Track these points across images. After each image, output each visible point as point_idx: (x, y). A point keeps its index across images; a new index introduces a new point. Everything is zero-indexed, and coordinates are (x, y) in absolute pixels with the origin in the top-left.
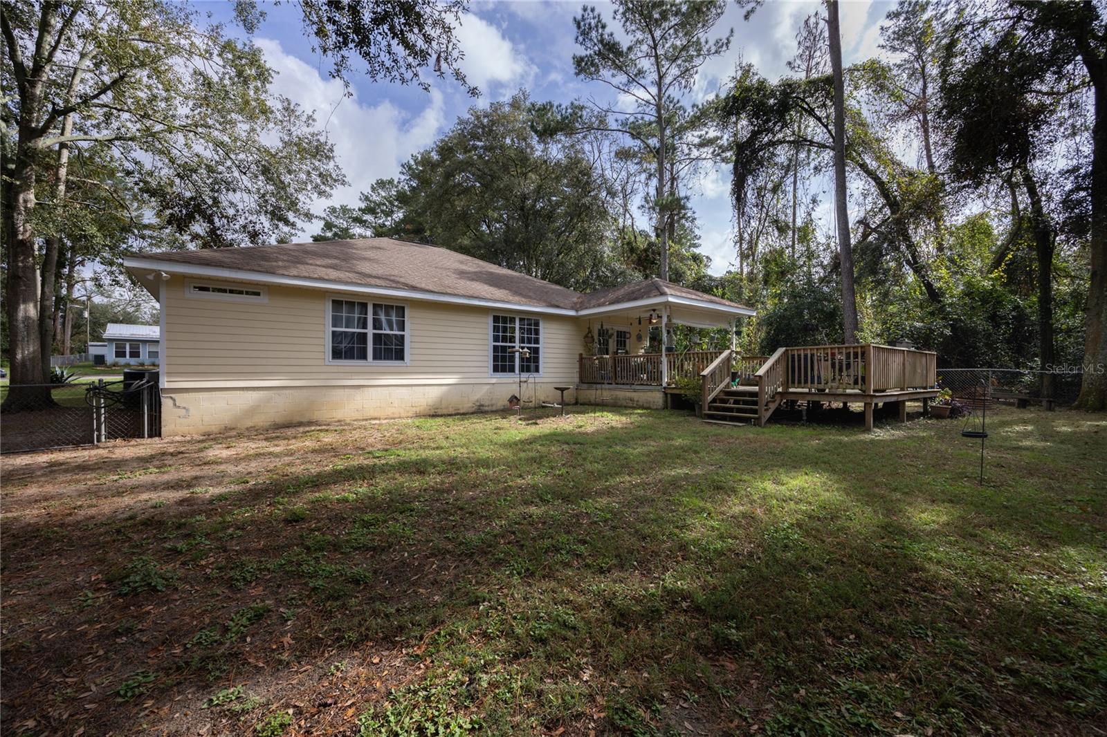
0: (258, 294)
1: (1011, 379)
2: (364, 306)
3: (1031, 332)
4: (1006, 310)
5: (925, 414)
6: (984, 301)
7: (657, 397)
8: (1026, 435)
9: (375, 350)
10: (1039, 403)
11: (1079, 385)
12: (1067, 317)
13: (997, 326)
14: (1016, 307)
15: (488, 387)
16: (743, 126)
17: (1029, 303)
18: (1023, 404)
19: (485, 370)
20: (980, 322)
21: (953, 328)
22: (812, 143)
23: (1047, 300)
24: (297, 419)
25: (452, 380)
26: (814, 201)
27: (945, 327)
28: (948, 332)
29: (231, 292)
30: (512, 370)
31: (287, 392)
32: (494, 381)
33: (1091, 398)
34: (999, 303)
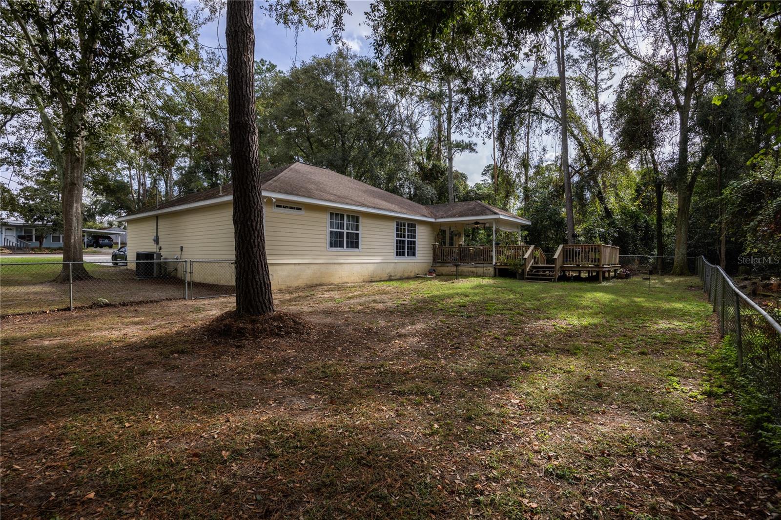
0: (300, 209)
1: (643, 261)
2: (342, 216)
3: (653, 235)
4: (641, 223)
5: (615, 277)
6: (632, 217)
7: (491, 270)
8: (656, 283)
9: (347, 242)
10: (657, 273)
11: (673, 264)
12: (667, 227)
13: (637, 231)
14: (646, 221)
15: (393, 265)
16: (507, 100)
17: (652, 219)
18: (651, 273)
19: (392, 254)
20: (629, 229)
21: (619, 233)
22: (543, 114)
23: (660, 220)
24: (315, 282)
25: (378, 260)
26: (544, 150)
27: (615, 232)
28: (616, 235)
29: (291, 208)
30: (404, 255)
31: (312, 266)
32: (396, 261)
33: (678, 270)
34: (638, 218)
